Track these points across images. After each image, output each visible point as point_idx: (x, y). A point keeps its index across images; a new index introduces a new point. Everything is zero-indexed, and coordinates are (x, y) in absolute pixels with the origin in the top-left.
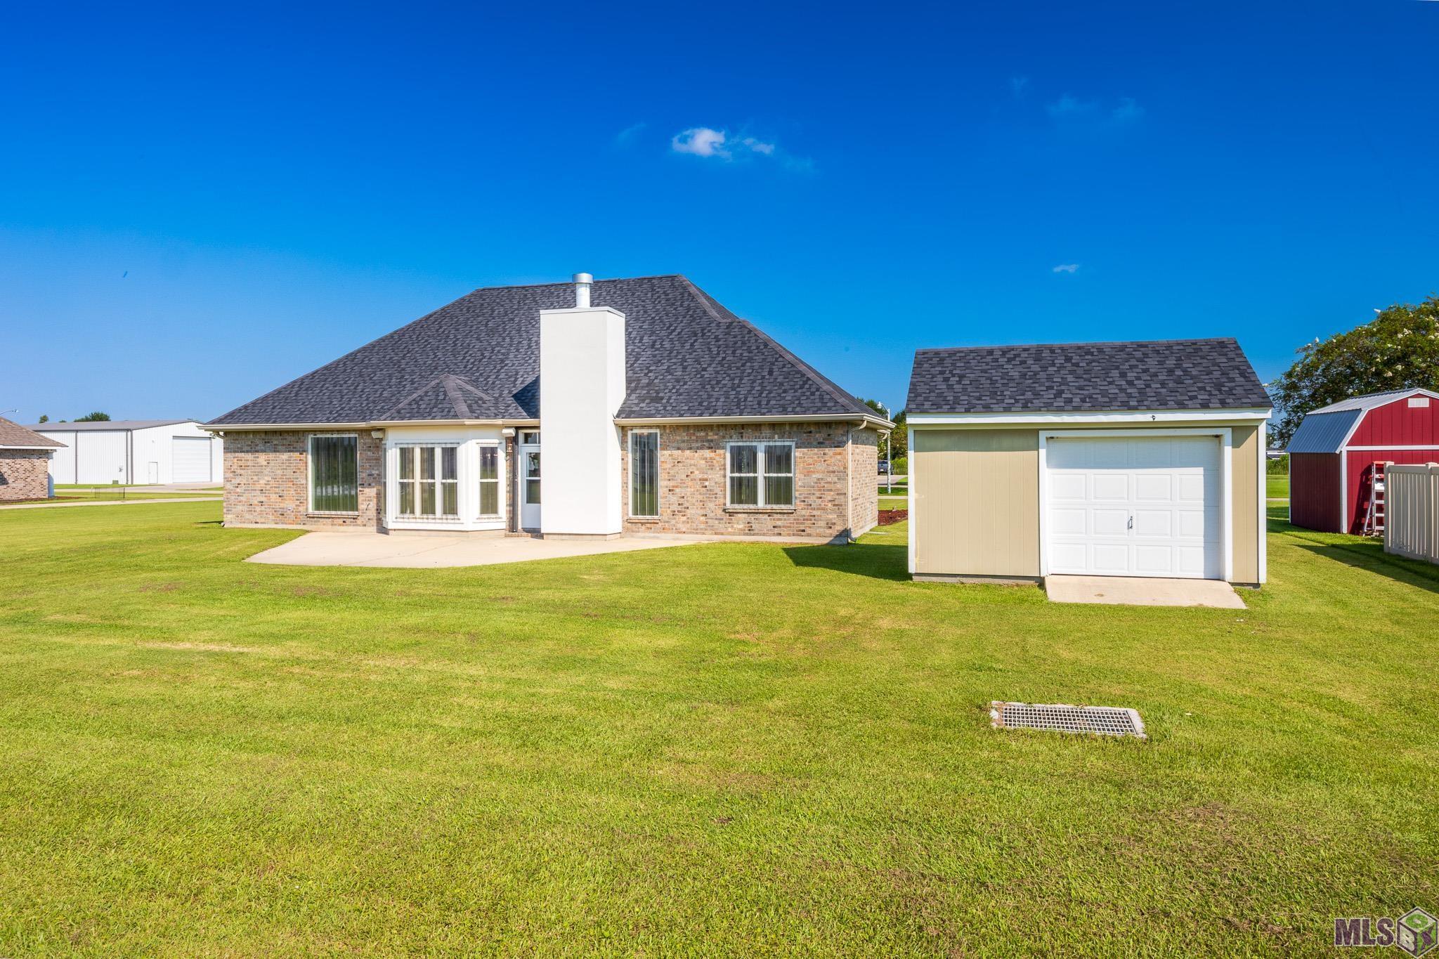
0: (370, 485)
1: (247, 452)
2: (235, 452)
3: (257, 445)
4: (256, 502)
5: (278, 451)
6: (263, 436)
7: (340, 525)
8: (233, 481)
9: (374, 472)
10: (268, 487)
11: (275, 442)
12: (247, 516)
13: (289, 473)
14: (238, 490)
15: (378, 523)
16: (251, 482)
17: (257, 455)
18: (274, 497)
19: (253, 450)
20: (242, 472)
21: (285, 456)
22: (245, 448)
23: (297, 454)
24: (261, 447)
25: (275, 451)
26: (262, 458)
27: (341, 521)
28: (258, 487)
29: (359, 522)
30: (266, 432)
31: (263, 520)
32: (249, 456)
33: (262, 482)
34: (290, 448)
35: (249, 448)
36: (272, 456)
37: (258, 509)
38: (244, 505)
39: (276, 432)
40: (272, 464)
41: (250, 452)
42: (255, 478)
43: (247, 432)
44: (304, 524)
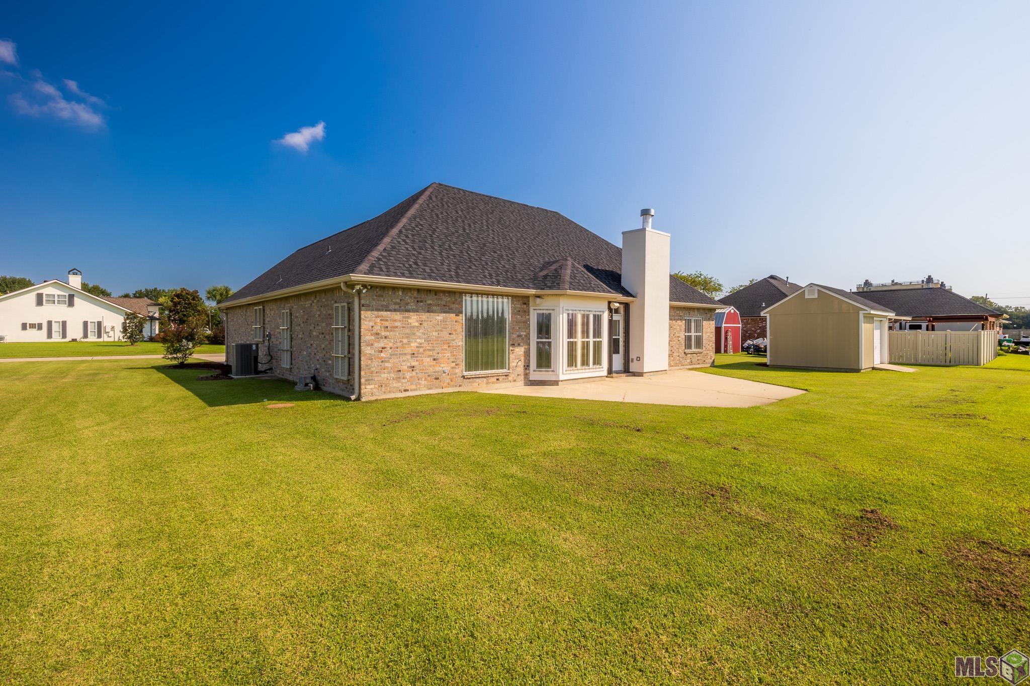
0: (519, 345)
1: (395, 310)
2: (378, 310)
3: (407, 304)
4: (406, 367)
5: (432, 312)
6: (415, 294)
7: (493, 383)
8: (376, 345)
9: (522, 333)
10: (421, 350)
11: (429, 302)
12: (395, 384)
13: (445, 334)
14: (382, 355)
15: (525, 378)
16: (399, 344)
17: (407, 314)
18: (427, 361)
19: (403, 308)
20: (387, 334)
21: (440, 317)
22: (392, 307)
23: (453, 315)
24: (413, 305)
25: (428, 312)
26: (413, 319)
27: (494, 379)
28: (408, 350)
29: (510, 378)
30: (419, 290)
31: (414, 387)
32: (397, 316)
33: (414, 345)
34: (446, 309)
35: (397, 307)
36: (425, 316)
37: (408, 375)
38: (389, 373)
39: (430, 291)
40: (425, 324)
41: (398, 311)
42: (405, 341)
43: (394, 288)
44: (460, 386)
